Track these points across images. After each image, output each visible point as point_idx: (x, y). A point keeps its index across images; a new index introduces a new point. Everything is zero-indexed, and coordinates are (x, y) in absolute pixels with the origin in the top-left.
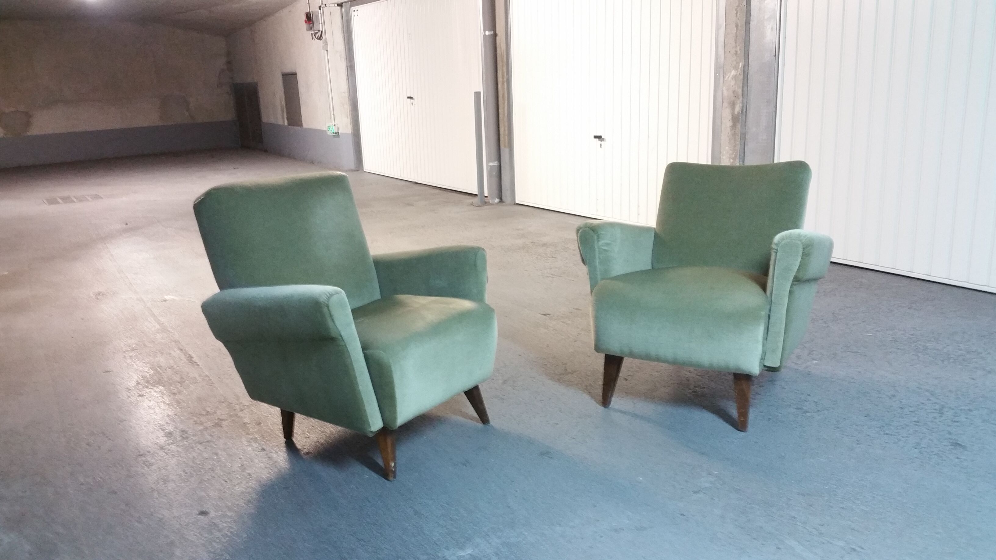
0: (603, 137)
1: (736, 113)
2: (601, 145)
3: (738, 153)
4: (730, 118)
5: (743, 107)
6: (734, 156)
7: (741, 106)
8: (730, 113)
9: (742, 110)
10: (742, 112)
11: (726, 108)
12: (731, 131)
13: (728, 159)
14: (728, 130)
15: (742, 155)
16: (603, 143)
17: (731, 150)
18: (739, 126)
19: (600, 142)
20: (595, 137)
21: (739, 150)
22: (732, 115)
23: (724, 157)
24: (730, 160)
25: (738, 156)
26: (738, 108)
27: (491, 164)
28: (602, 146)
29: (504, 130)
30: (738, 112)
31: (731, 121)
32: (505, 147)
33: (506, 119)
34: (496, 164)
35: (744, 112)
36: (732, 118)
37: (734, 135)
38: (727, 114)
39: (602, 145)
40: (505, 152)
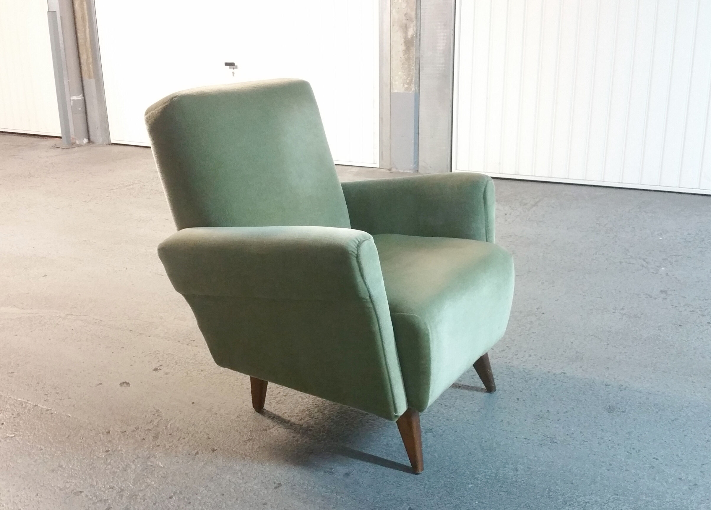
0: (235, 65)
1: (409, 37)
2: (233, 73)
3: (414, 79)
4: (403, 42)
5: (417, 30)
6: (408, 81)
7: (415, 29)
8: (402, 37)
9: (416, 34)
10: (416, 36)
11: (397, 31)
12: (403, 55)
13: (402, 85)
14: (401, 54)
15: (418, 80)
16: (235, 70)
17: (405, 75)
18: (413, 50)
19: (232, 70)
20: (227, 64)
21: (414, 75)
22: (405, 39)
23: (397, 83)
24: (404, 86)
25: (414, 81)
26: (411, 32)
27: (75, 98)
28: (235, 75)
29: (88, 58)
30: (411, 35)
31: (403, 44)
32: (90, 77)
33: (88, 44)
34: (80, 97)
35: (418, 35)
36: (405, 42)
37: (408, 59)
38: (399, 38)
39: (235, 73)
40: (90, 84)
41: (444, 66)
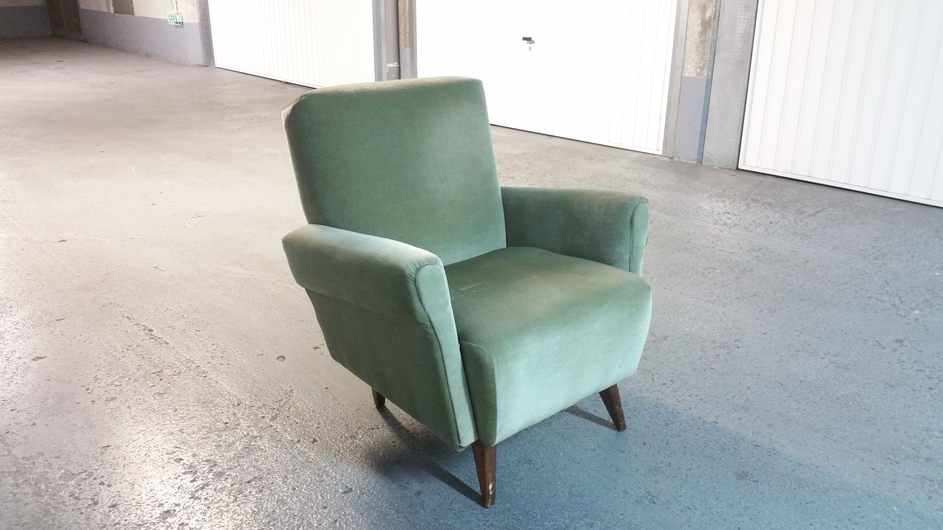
0: (532, 39)
1: (707, 18)
2: (530, 48)
3: (707, 63)
4: (700, 23)
5: (716, 11)
6: (701, 65)
7: (714, 10)
8: (699, 17)
9: (715, 15)
10: (715, 18)
11: (695, 11)
12: (699, 37)
13: (694, 69)
14: (696, 36)
15: (712, 64)
16: (532, 45)
17: (698, 58)
18: (710, 32)
19: (529, 45)
20: (524, 39)
21: (708, 59)
22: (702, 20)
23: (689, 66)
24: (696, 70)
25: (707, 65)
26: (709, 13)
27: (390, 65)
28: (531, 50)
29: (405, 27)
30: (709, 16)
31: (700, 26)
32: (406, 46)
33: (407, 14)
34: (395, 65)
35: (717, 16)
36: (702, 23)
37: (703, 42)
38: (696, 19)
39: (532, 48)
40: (405, 52)
41: (741, 51)
